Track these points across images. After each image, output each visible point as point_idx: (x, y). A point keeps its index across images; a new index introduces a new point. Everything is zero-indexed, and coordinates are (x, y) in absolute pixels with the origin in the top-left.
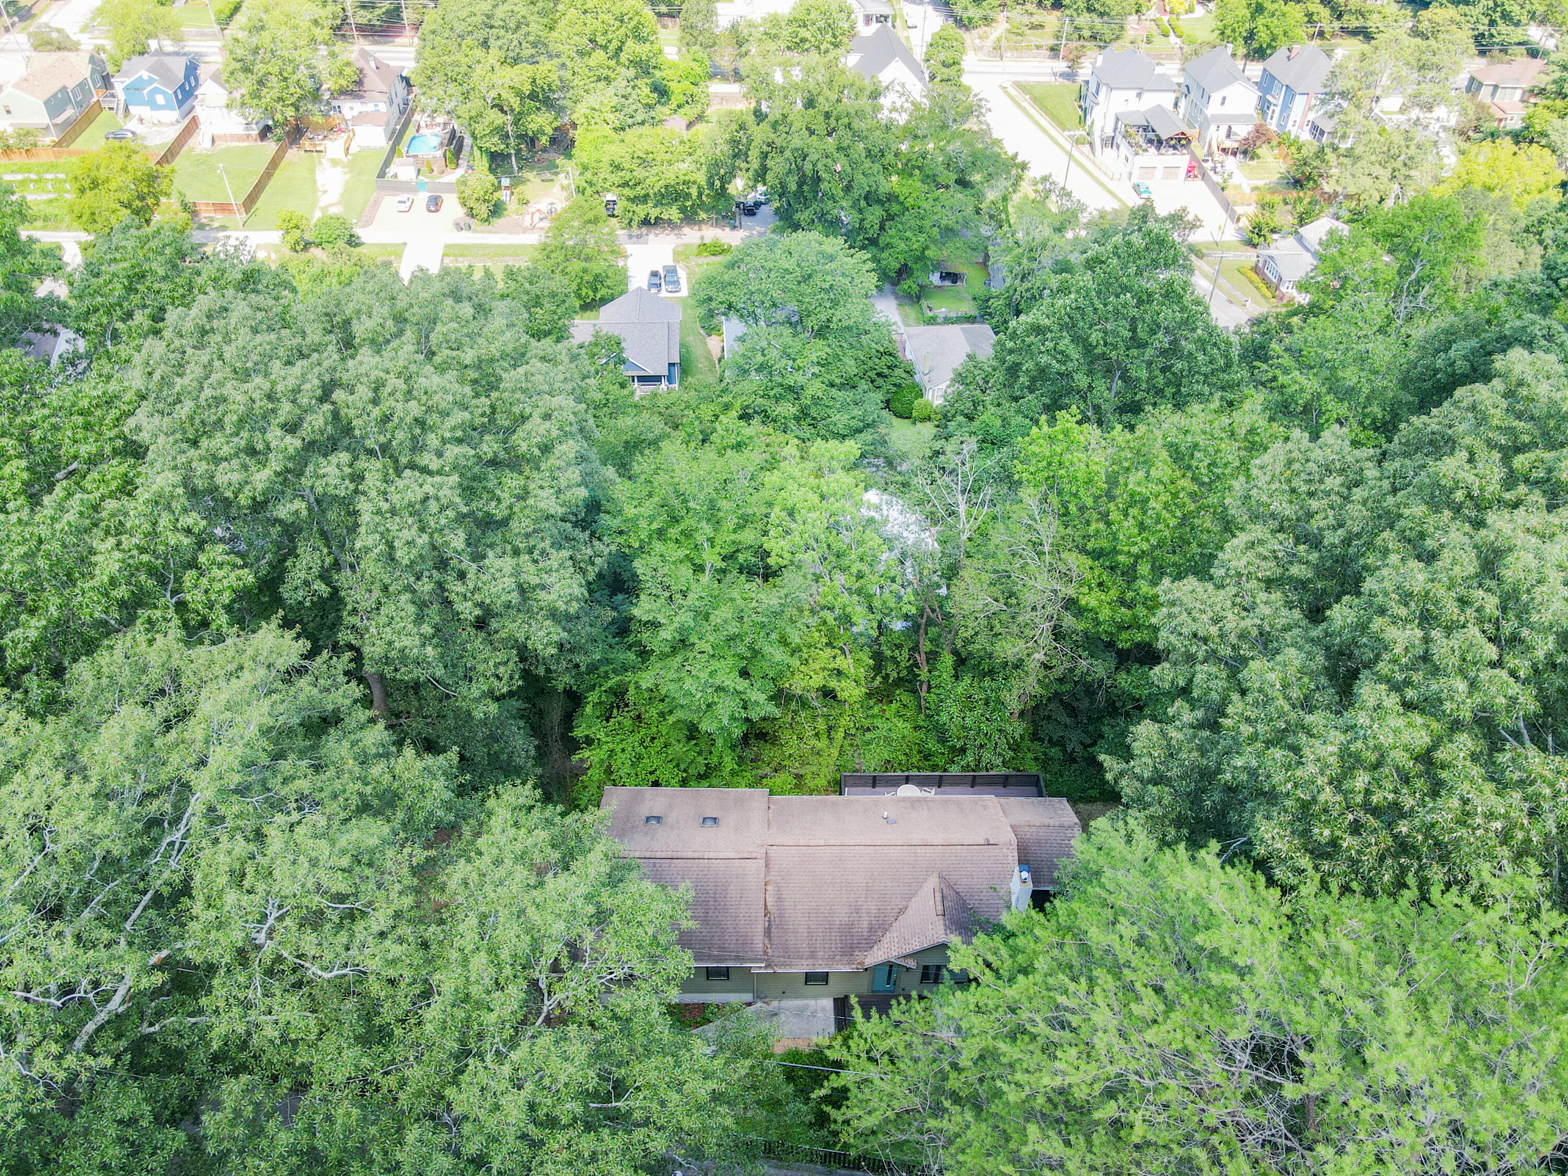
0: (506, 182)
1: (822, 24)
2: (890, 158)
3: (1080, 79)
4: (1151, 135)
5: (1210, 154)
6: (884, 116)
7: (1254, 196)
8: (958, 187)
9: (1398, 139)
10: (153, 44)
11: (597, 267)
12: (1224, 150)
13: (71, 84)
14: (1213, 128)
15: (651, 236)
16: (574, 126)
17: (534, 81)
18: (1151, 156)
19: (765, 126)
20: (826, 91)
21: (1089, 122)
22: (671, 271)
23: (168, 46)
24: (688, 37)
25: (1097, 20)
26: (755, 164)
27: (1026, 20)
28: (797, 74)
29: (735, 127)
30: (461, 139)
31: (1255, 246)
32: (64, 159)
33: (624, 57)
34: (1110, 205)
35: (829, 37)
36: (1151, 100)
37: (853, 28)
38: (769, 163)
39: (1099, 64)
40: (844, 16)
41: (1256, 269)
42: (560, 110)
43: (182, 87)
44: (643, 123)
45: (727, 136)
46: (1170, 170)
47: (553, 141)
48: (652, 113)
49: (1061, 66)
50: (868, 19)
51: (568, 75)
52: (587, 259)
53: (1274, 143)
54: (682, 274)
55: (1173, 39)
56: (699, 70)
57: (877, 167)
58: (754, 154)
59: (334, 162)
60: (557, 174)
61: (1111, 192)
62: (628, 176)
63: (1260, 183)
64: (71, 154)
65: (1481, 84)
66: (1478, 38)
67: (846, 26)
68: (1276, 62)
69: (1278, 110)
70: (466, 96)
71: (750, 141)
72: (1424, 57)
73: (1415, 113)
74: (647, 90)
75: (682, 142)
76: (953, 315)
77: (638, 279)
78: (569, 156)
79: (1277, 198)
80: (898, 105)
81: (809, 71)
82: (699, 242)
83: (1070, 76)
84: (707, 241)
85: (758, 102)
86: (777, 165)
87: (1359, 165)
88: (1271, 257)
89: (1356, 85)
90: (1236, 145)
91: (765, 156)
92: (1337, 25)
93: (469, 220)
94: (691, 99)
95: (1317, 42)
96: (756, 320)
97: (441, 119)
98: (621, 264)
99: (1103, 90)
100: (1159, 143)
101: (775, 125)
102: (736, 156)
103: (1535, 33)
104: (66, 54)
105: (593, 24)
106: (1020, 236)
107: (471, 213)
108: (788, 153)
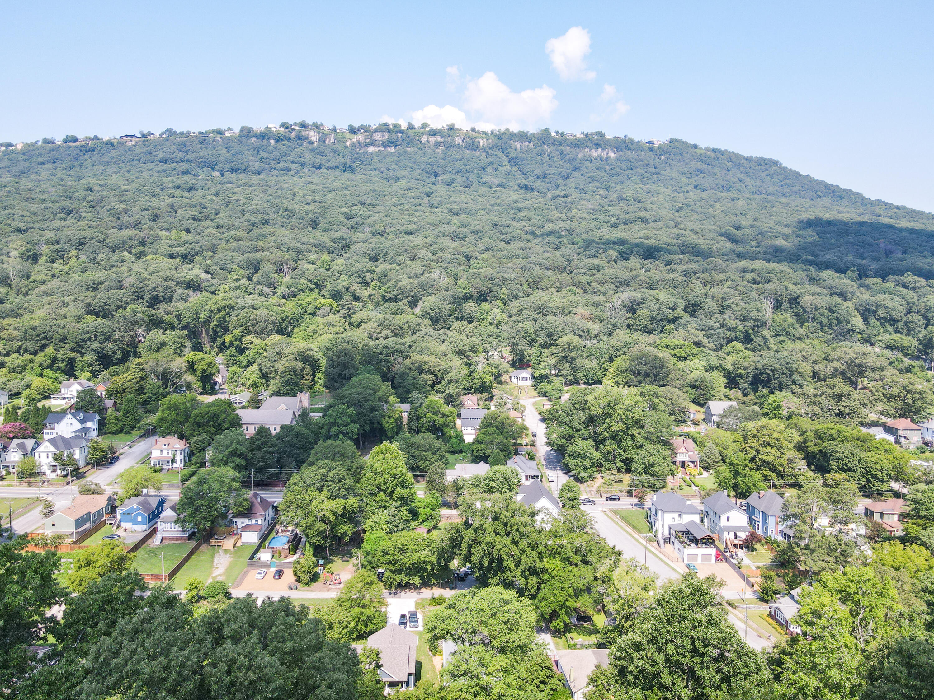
0: (321, 562)
1: (502, 479)
2: (541, 548)
3: (646, 507)
4: (690, 537)
5: (727, 547)
6: (538, 525)
7: (759, 572)
8: (582, 565)
9: (833, 540)
10: (145, 491)
11: (369, 612)
12: (735, 546)
13: (93, 510)
14: (726, 534)
15: (403, 593)
16: (364, 531)
17: (345, 507)
18: (693, 550)
19: (470, 530)
20: (505, 512)
21: (654, 530)
22: (413, 615)
23: (152, 492)
24: (430, 486)
25: (651, 478)
26: (465, 551)
27: (612, 478)
28: (488, 504)
29: (453, 531)
30: (301, 538)
31: (767, 602)
32: (76, 551)
33: (394, 496)
34: (674, 577)
35: (506, 486)
36: (687, 518)
37: (519, 481)
38: (473, 551)
39: (655, 499)
40: (514, 476)
41: (770, 615)
42: (359, 522)
43: (153, 513)
44: (402, 530)
45: (449, 536)
46: (706, 557)
47: (351, 539)
48: (408, 525)
49: (635, 500)
50: (527, 478)
51: (364, 505)
52: (364, 607)
53: (763, 542)
54: (420, 616)
55: (694, 488)
56: (435, 502)
57: (534, 553)
58: (464, 546)
59: (226, 551)
60: (352, 557)
61: (673, 569)
62: (392, 558)
63: (761, 565)
64: (80, 548)
65: (872, 513)
66: (862, 489)
67: (516, 481)
68: (753, 499)
69: (760, 524)
70: (307, 515)
71: (462, 538)
72: (833, 497)
73: (838, 527)
74: (406, 513)
75: (424, 540)
76: (586, 643)
77: (394, 618)
78: (360, 548)
79: (773, 573)
80: (545, 519)
81: (495, 502)
82: (431, 597)
83: (640, 505)
84: (436, 596)
85: (467, 519)
86: (478, 552)
87: (815, 554)
88: (777, 608)
89: (800, 511)
90: (741, 543)
91: (470, 547)
92: (781, 481)
93: (297, 584)
94: (430, 517)
95: (773, 490)
96: (463, 642)
97: (290, 528)
98: (383, 610)
99: (660, 513)
100: (696, 541)
101: (476, 530)
102: (454, 547)
103: (895, 486)
104: (96, 495)
105: (379, 479)
106: (622, 593)
107: (299, 580)
108: (483, 545)
